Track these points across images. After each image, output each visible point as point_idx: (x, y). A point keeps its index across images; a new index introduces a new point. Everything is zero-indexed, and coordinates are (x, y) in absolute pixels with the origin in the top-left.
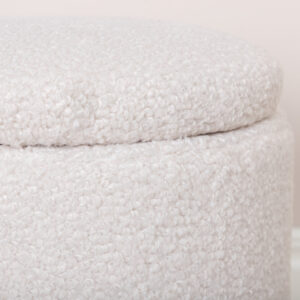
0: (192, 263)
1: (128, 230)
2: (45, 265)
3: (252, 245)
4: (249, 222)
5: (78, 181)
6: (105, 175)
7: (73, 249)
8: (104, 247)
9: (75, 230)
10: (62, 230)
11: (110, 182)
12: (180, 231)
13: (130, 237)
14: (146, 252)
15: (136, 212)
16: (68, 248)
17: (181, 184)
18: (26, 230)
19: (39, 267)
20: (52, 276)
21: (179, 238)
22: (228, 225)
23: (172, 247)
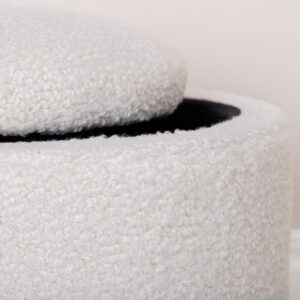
0: (197, 263)
1: (134, 231)
2: (52, 267)
3: (254, 244)
4: (252, 221)
5: (85, 182)
6: (112, 176)
7: (80, 251)
8: (111, 249)
9: (82, 232)
10: (69, 232)
11: (117, 184)
12: (186, 231)
13: (136, 238)
14: (152, 253)
15: (143, 213)
16: (75, 251)
17: (186, 185)
18: (33, 233)
19: (46, 270)
20: (59, 279)
21: (184, 238)
22: (232, 225)
23: (178, 247)
